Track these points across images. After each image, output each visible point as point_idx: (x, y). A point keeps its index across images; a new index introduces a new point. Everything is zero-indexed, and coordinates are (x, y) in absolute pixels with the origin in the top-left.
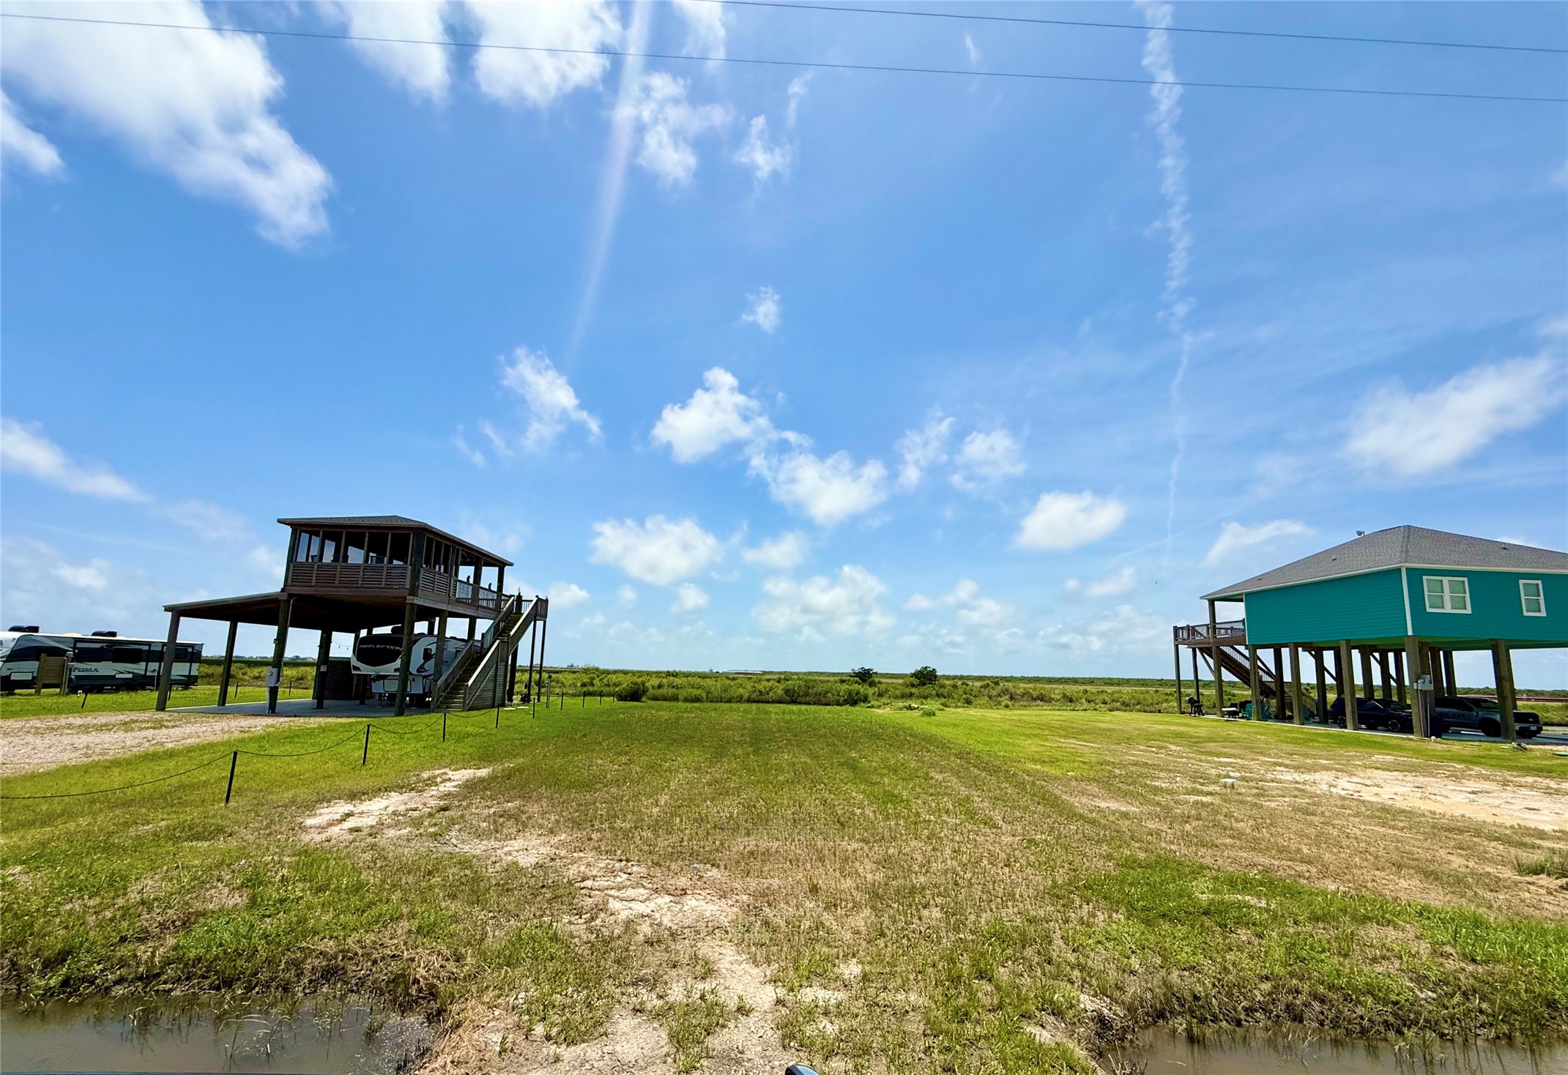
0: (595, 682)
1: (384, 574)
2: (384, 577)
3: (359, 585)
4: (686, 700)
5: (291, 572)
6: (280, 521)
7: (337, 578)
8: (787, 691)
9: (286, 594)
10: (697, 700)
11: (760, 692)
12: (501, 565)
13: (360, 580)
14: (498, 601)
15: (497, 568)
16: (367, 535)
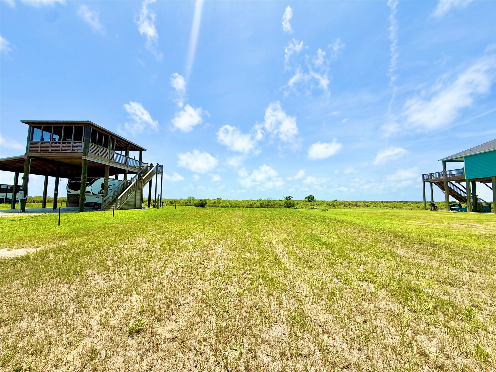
0: (191, 202)
1: (72, 146)
2: (71, 147)
3: (60, 151)
4: (222, 207)
5: (29, 146)
6: (23, 122)
7: (50, 148)
8: (261, 204)
9: (26, 156)
10: (227, 206)
11: (251, 204)
12: (141, 150)
13: (61, 149)
14: (140, 166)
15: (139, 152)
16: (63, 127)
